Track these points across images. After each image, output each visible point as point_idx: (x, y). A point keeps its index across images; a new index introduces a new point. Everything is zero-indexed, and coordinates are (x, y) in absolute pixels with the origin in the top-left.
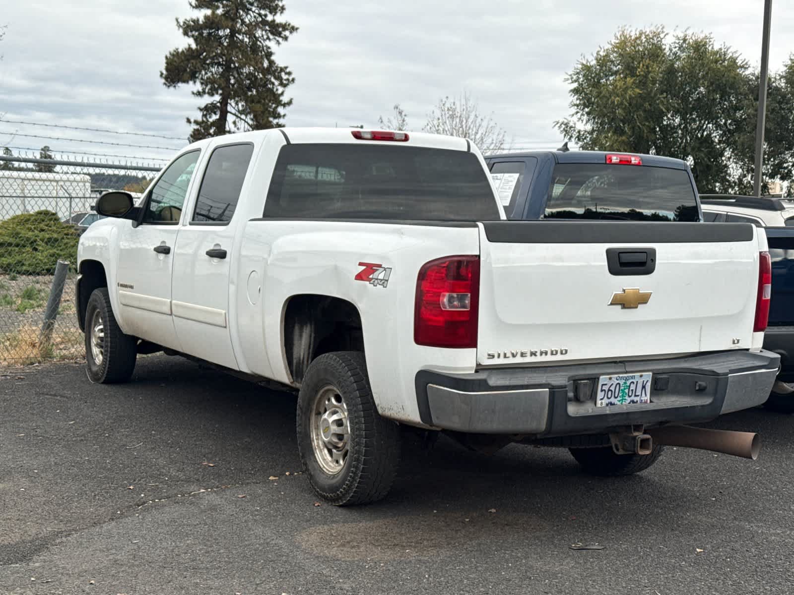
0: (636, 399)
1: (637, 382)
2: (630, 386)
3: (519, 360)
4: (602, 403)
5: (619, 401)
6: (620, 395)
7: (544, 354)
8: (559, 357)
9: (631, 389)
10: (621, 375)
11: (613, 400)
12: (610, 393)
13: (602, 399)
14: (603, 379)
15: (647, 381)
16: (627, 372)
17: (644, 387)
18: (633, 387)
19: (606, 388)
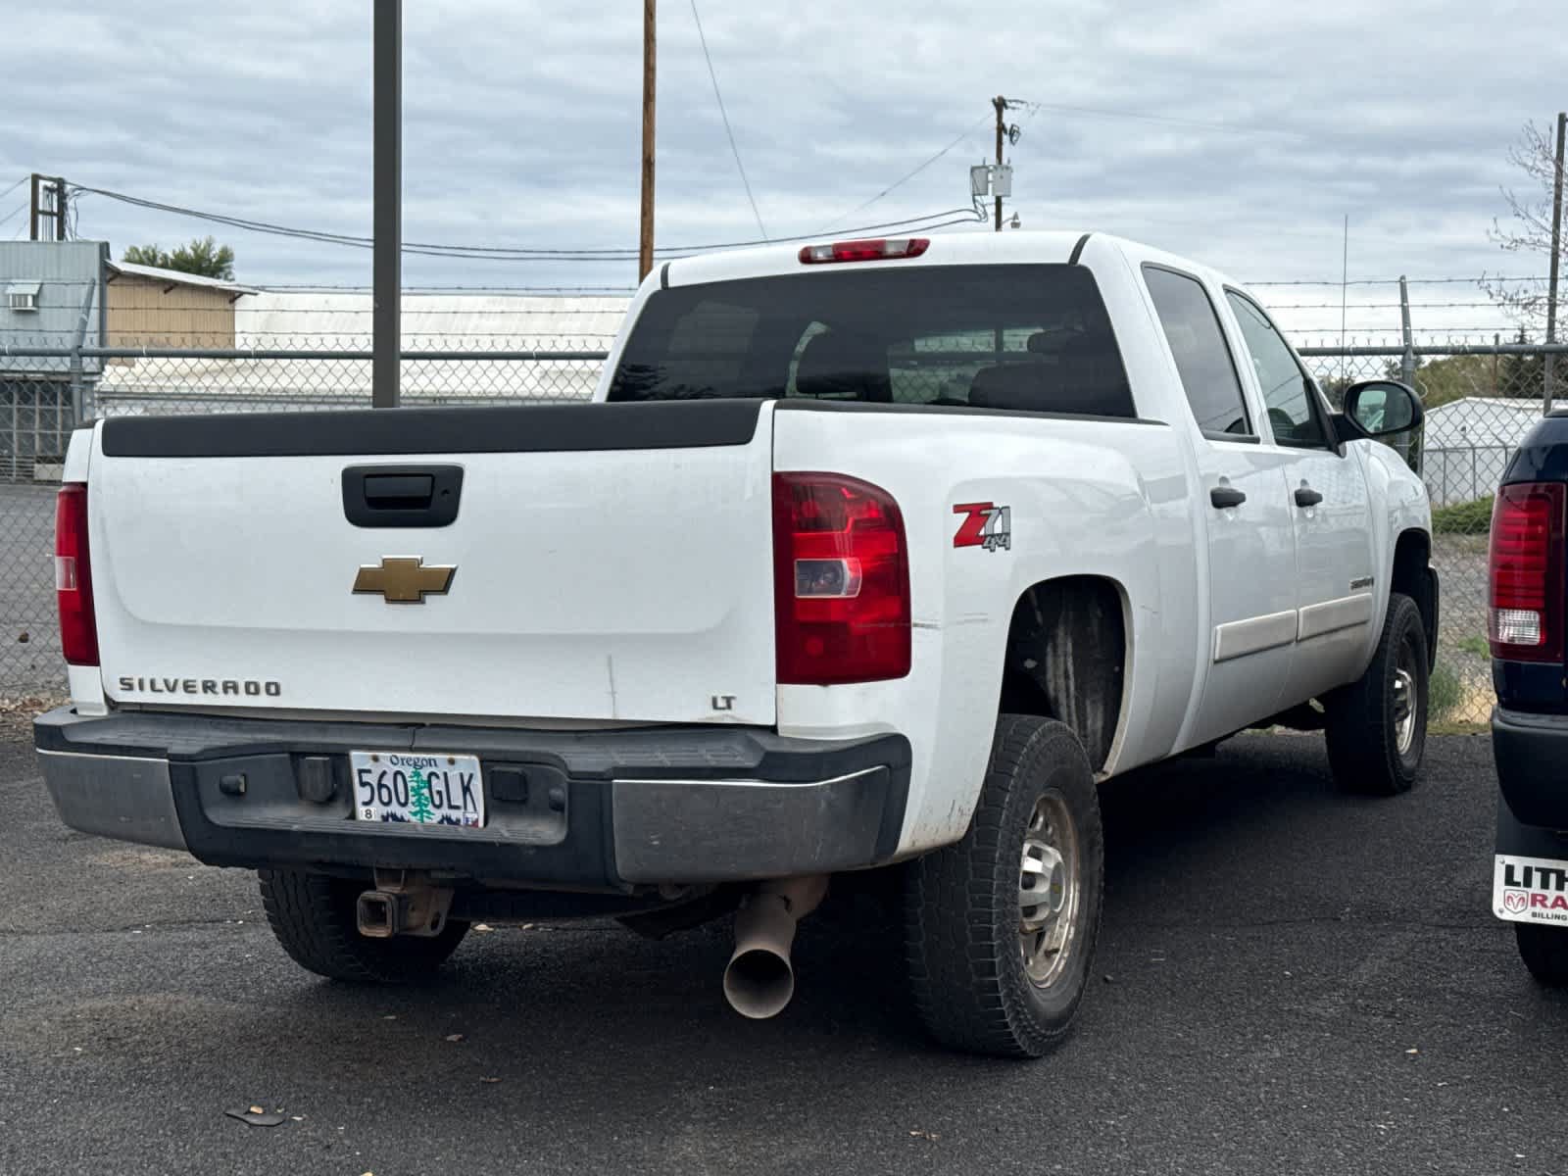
0: (454, 815)
1: (445, 774)
2: (429, 781)
3: (180, 698)
4: (368, 813)
5: (415, 814)
6: (412, 799)
7: (231, 691)
8: (263, 701)
9: (435, 789)
10: (400, 755)
11: (395, 808)
12: (384, 792)
13: (365, 804)
14: (358, 759)
15: (471, 776)
16: (411, 749)
17: (466, 789)
18: (438, 785)
19: (372, 779)
